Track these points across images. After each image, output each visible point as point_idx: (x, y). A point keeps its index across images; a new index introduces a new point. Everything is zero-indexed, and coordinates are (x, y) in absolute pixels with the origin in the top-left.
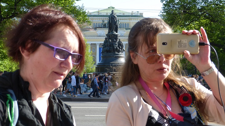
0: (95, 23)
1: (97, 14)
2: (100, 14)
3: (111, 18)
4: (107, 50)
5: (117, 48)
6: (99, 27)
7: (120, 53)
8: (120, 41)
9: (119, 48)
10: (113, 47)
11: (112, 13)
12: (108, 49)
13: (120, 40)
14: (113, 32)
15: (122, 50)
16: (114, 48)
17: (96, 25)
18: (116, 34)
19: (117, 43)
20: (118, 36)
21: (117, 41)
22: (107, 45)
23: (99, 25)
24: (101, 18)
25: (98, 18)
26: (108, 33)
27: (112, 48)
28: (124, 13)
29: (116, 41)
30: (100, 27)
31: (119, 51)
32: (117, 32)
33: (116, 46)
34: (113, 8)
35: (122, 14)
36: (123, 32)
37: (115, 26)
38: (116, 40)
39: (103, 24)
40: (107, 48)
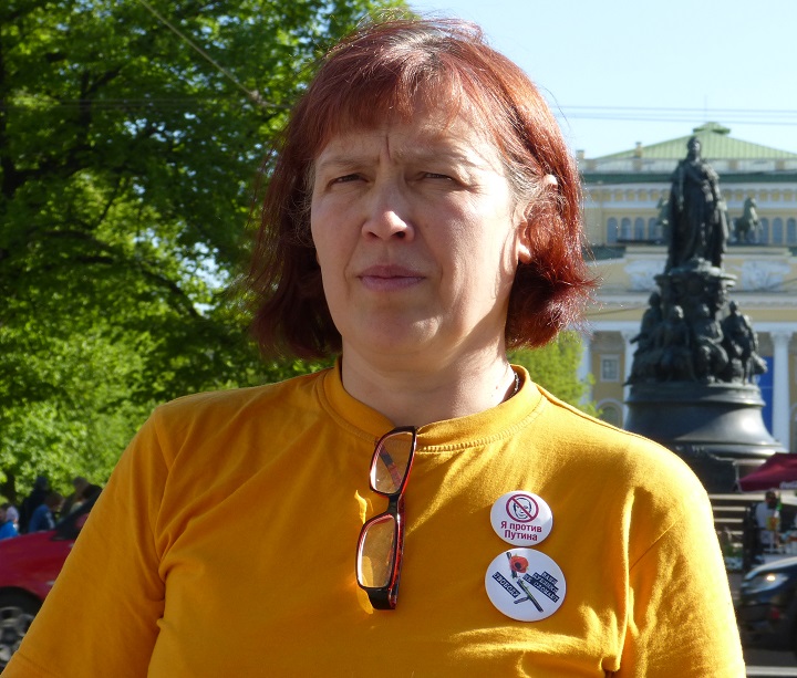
0: (619, 219)
1: (625, 166)
2: (645, 168)
3: (681, 181)
4: (658, 366)
5: (716, 355)
6: (638, 242)
7: (737, 383)
8: (733, 315)
9: (732, 353)
10: (696, 346)
11: (692, 154)
12: (666, 360)
13: (733, 308)
14: (696, 264)
15: (744, 365)
16: (698, 354)
17: (624, 231)
18: (715, 271)
19: (717, 327)
20: (724, 283)
21: (719, 316)
22: (662, 339)
23: (639, 231)
24: (648, 187)
25: (636, 187)
26: (668, 269)
27: (688, 353)
28: (780, 162)
29: (712, 317)
30: (646, 236)
31: (727, 373)
32: (717, 263)
33: (713, 342)
34: (721, 132)
35: (769, 167)
36: (776, 268)
37: (706, 229)
38: (714, 309)
39: (660, 223)
40: (659, 355)
